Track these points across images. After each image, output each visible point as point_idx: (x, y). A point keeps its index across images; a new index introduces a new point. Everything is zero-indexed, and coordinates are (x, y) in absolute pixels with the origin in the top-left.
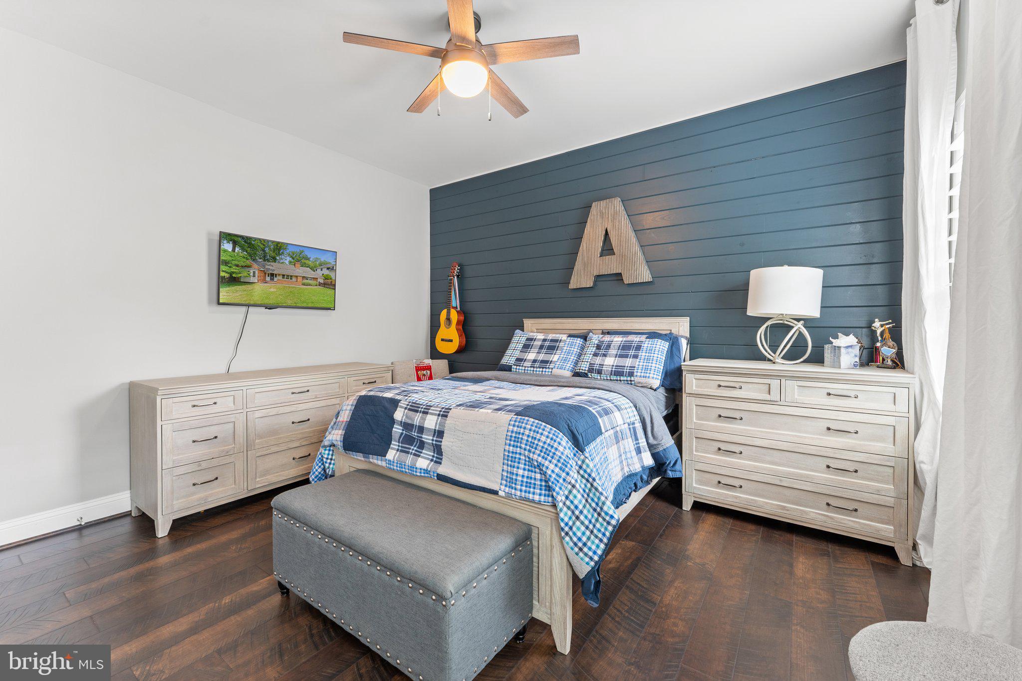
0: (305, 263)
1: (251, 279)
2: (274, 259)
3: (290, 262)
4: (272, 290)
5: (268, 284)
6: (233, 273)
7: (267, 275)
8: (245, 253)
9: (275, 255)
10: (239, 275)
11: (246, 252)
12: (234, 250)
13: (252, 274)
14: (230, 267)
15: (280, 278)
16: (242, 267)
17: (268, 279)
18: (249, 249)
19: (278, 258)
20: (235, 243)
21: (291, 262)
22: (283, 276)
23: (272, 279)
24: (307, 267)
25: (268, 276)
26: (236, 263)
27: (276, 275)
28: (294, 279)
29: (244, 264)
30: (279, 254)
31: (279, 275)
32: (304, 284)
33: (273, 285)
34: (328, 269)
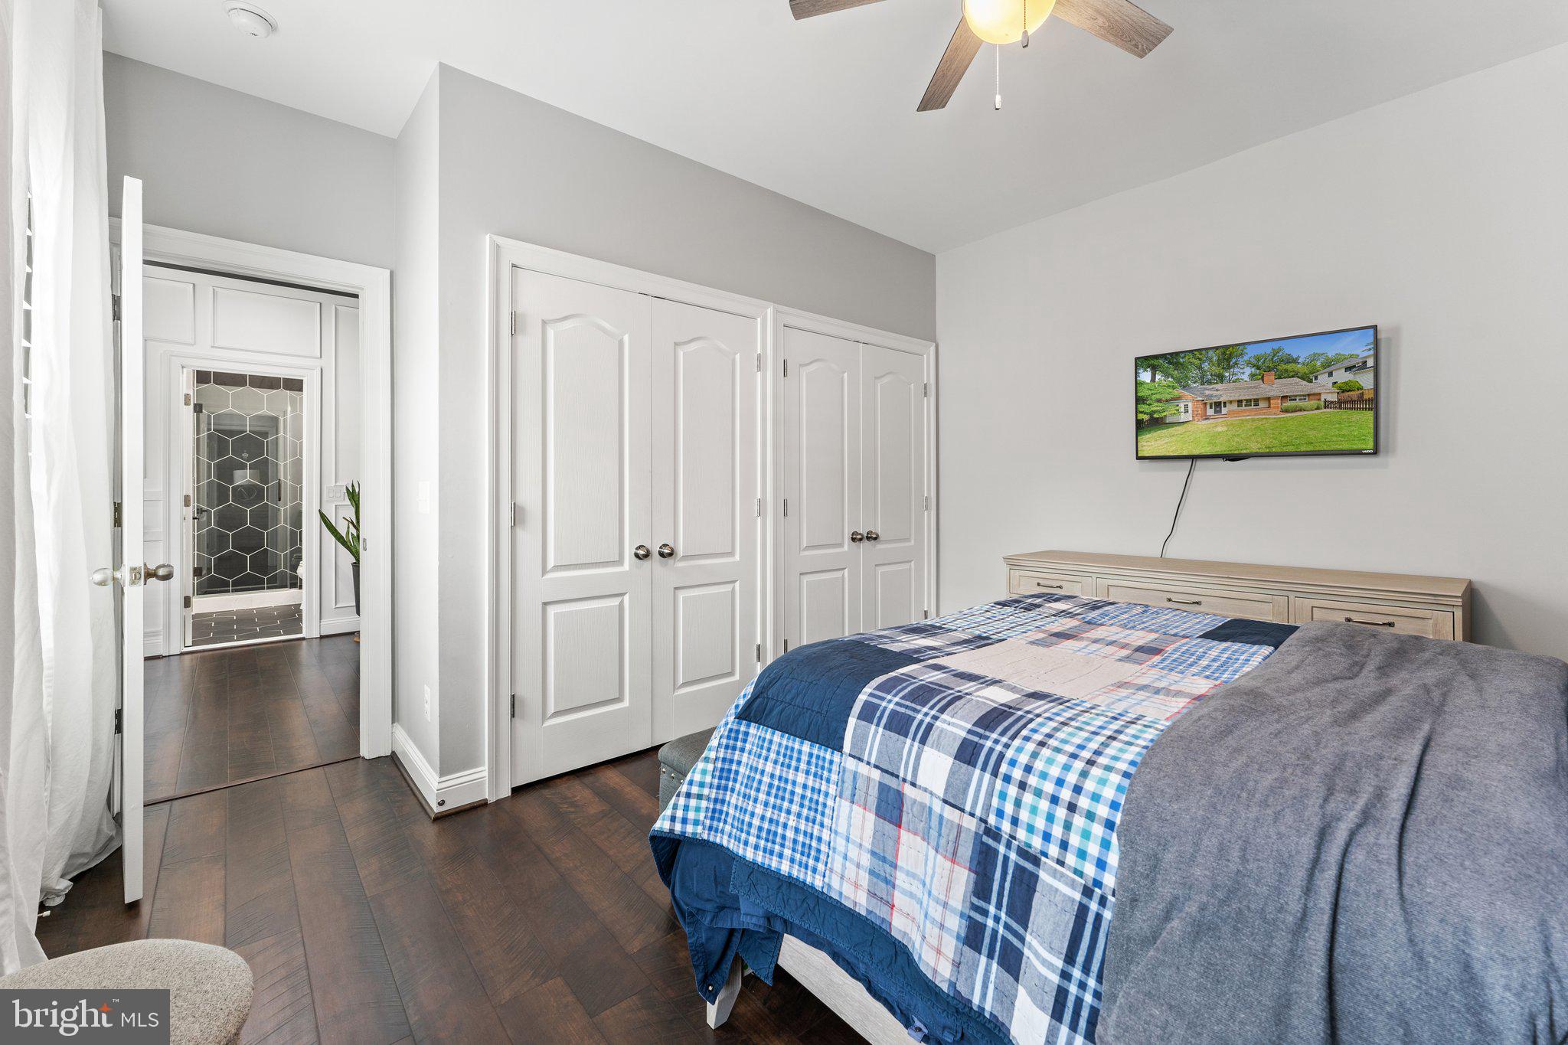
0: (1286, 371)
1: (1182, 417)
2: (1221, 378)
3: (1252, 376)
4: (1219, 429)
5: (1211, 421)
6: (1154, 412)
7: (1208, 407)
8: (1170, 379)
9: (1222, 371)
10: (1164, 414)
11: (1172, 377)
12: (1153, 379)
13: (1182, 410)
14: (1150, 405)
15: (1234, 407)
16: (1167, 401)
17: (1210, 412)
18: (1176, 372)
19: (1227, 374)
20: (1154, 369)
21: (1254, 375)
22: (1240, 402)
23: (1218, 411)
24: (1293, 377)
25: (1211, 408)
26: (1158, 396)
27: (1225, 403)
28: (1262, 404)
29: (1168, 397)
30: (1229, 367)
31: (1231, 402)
32: (1286, 411)
33: (1221, 420)
34: (1348, 369)
